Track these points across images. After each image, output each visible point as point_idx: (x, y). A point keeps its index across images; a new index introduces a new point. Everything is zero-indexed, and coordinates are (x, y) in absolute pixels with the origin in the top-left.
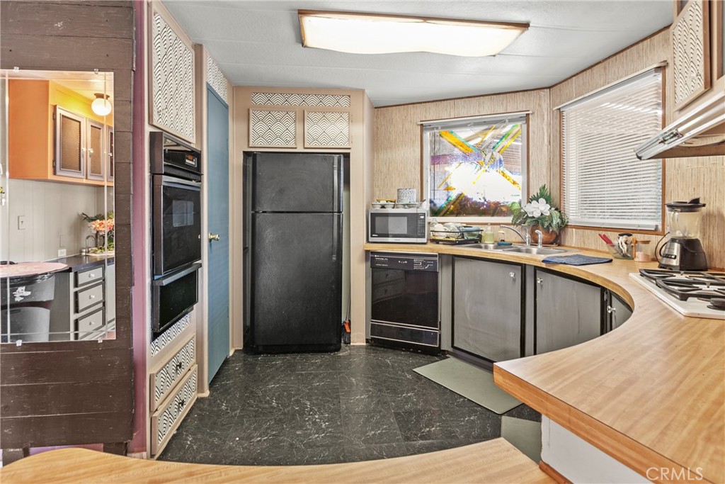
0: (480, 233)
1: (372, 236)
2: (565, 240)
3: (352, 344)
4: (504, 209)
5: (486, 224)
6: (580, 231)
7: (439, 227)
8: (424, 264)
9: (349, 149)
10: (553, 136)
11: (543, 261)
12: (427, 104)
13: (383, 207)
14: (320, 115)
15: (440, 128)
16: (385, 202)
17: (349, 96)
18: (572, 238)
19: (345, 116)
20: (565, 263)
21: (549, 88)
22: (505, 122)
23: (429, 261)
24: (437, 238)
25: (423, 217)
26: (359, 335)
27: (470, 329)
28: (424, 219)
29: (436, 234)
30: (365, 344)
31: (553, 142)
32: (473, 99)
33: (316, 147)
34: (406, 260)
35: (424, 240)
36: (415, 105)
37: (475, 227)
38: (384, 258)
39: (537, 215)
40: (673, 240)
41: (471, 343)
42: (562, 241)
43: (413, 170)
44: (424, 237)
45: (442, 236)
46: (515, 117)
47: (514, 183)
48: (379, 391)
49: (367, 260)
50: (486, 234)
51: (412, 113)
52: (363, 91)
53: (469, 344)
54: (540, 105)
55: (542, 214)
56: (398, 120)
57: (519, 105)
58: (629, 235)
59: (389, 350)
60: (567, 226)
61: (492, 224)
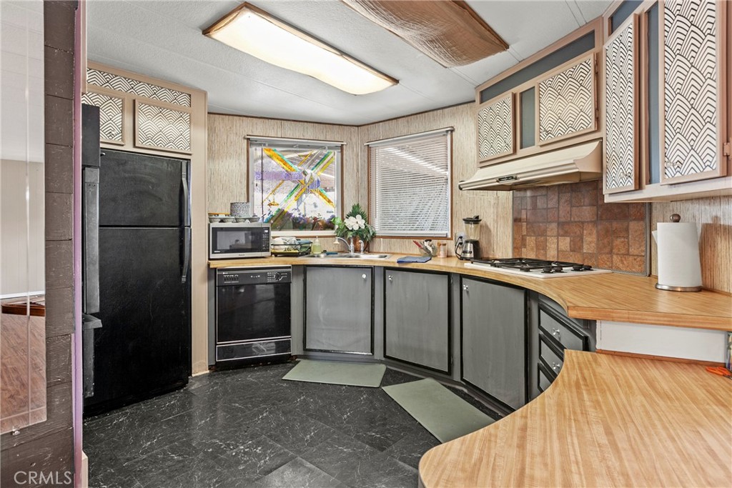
0: (310, 245)
1: (213, 253)
2: (373, 248)
3: (193, 375)
4: (320, 224)
5: (315, 237)
6: (387, 240)
7: (279, 241)
8: (278, 276)
9: (190, 155)
10: (361, 165)
11: (398, 262)
12: (254, 119)
13: (222, 221)
14: (156, 110)
15: (267, 145)
16: (223, 216)
17: (190, 96)
18: (380, 245)
19: (186, 116)
20: (416, 262)
21: (358, 126)
22: (325, 148)
23: (283, 272)
24: (277, 251)
25: (267, 231)
26: (200, 365)
27: (323, 329)
28: (269, 233)
29: (276, 247)
30: (208, 372)
31: (361, 170)
32: (298, 123)
33: (172, 150)
34: (259, 274)
35: (269, 254)
36: (241, 118)
37: (303, 240)
38: (234, 274)
39: (356, 228)
40: (467, 242)
41: (324, 341)
42: (371, 248)
43: (239, 183)
44: (268, 250)
45: (282, 249)
46: (332, 145)
47: (329, 201)
48: (273, 404)
49: (209, 279)
50: (314, 246)
51: (238, 125)
52: (205, 93)
53: (323, 344)
54: (351, 139)
55: (360, 228)
56: (222, 130)
57: (335, 136)
58: (430, 241)
59: (238, 370)
60: (374, 236)
61: (319, 237)
